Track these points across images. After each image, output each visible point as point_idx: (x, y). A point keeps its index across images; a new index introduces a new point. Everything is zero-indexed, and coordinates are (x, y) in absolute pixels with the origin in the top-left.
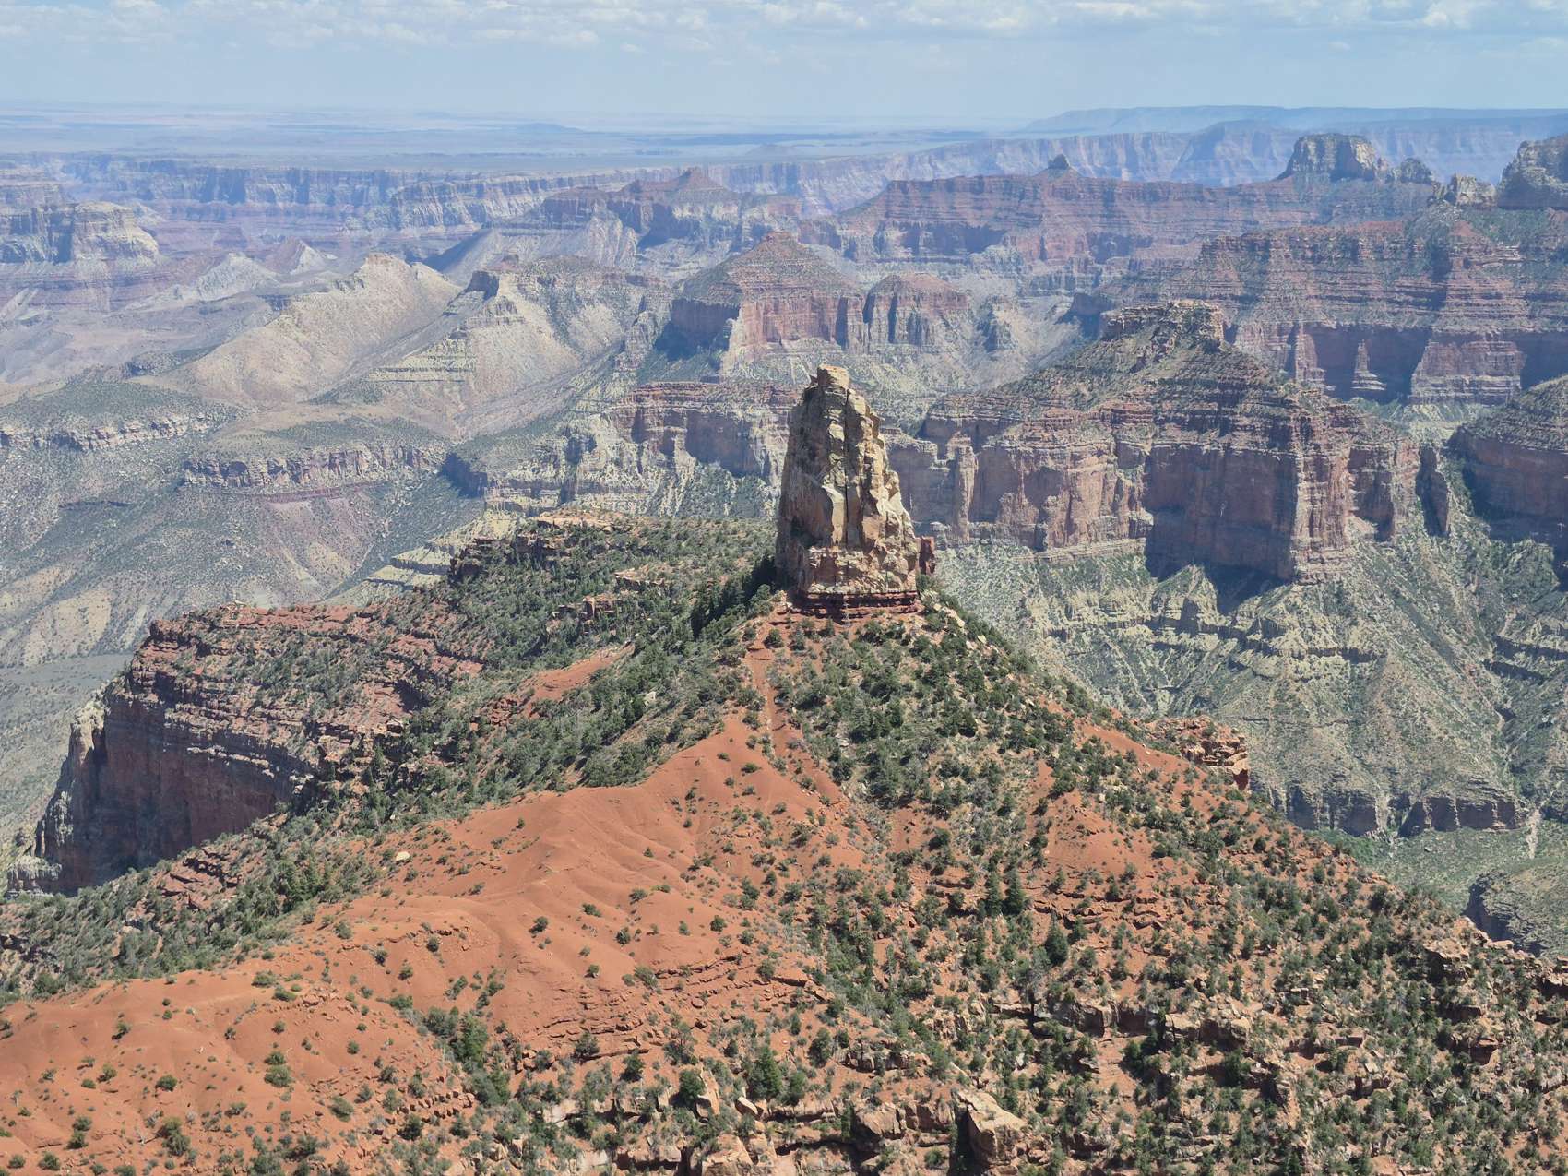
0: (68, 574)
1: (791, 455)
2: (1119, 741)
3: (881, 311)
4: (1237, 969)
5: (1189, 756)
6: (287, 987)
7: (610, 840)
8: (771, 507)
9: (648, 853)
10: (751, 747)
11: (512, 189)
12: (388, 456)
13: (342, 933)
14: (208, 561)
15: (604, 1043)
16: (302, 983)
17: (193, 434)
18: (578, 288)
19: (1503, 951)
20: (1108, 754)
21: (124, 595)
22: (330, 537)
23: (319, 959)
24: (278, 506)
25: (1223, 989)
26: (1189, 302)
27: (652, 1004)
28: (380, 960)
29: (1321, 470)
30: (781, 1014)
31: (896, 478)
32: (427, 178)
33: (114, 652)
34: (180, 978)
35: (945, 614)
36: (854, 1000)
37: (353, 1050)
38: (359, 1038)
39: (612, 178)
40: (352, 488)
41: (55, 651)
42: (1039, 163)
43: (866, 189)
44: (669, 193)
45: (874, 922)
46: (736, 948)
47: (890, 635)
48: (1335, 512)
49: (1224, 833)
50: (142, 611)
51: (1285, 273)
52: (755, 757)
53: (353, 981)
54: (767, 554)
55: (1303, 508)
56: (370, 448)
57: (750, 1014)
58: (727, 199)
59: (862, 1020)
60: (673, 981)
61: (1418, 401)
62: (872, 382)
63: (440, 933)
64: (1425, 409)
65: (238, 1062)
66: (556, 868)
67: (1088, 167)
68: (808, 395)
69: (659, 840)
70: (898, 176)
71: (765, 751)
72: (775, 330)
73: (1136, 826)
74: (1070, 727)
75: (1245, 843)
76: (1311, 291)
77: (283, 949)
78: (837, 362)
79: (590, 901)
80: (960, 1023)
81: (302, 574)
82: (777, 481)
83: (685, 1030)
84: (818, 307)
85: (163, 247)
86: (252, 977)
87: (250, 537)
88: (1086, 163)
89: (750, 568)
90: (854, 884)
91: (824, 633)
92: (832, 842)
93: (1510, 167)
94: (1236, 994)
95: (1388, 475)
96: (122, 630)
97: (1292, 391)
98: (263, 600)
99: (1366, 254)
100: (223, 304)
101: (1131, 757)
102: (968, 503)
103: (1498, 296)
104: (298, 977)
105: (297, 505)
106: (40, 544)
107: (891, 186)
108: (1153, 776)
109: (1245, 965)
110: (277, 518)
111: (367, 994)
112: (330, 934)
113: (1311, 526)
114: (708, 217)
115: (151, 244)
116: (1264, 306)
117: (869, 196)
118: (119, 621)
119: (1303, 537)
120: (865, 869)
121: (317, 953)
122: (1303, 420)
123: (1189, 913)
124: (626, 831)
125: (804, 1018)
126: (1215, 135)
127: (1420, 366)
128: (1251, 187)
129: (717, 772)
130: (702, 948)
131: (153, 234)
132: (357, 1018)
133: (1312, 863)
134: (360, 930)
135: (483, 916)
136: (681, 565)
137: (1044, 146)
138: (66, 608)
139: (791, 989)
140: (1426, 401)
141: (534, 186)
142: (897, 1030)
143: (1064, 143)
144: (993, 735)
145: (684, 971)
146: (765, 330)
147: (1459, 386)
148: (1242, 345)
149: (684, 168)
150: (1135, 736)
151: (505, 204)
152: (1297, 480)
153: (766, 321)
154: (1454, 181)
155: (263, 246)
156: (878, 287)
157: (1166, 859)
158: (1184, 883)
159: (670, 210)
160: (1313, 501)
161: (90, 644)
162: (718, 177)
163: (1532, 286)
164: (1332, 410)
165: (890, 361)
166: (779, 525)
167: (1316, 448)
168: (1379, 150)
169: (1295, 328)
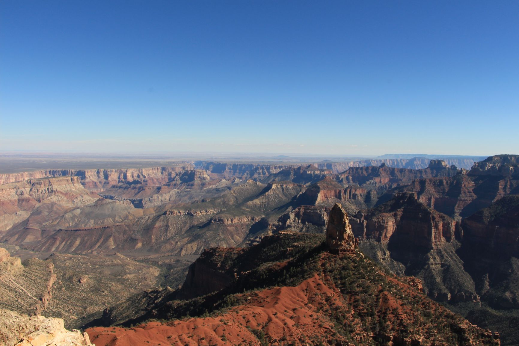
0: (190, 239)
1: (329, 221)
2: (396, 281)
3: (348, 192)
4: (419, 329)
5: (410, 284)
6: (226, 322)
7: (291, 297)
8: (325, 231)
9: (298, 300)
10: (319, 280)
11: (275, 168)
12: (250, 218)
13: (237, 312)
14: (215, 238)
15: (288, 338)
16: (229, 321)
17: (214, 213)
18: (288, 187)
19: (474, 327)
20: (393, 284)
21: (199, 244)
22: (238, 234)
23: (232, 317)
24: (228, 228)
25: (416, 333)
26: (410, 192)
27: (298, 331)
28: (244, 318)
29: (436, 227)
30: (324, 335)
31: (351, 226)
32: (260, 165)
33: (197, 254)
34: (206, 319)
35: (359, 254)
36: (339, 332)
37: (238, 335)
38: (240, 333)
39: (296, 166)
40: (242, 225)
41: (187, 254)
42: (379, 164)
43: (345, 169)
44: (306, 169)
45: (344, 316)
46: (316, 321)
47: (349, 258)
48: (439, 236)
49: (416, 301)
50: (203, 247)
51: (429, 187)
52: (320, 282)
53: (239, 322)
54: (324, 241)
55: (433, 234)
56: (246, 217)
57: (318, 334)
58: (318, 170)
59: (341, 337)
60: (302, 327)
61: (456, 213)
62: (346, 207)
63: (256, 314)
64: (457, 215)
65: (217, 336)
66: (279, 302)
67: (389, 165)
68: (333, 209)
69: (300, 298)
70: (352, 166)
71: (322, 281)
72: (327, 196)
73: (398, 299)
74: (385, 277)
75: (420, 303)
76: (434, 190)
77: (225, 314)
78: (339, 203)
79: (286, 309)
80: (361, 338)
81: (233, 241)
82: (326, 226)
83: (304, 337)
84: (335, 192)
85: (210, 178)
86: (220, 320)
87: (223, 234)
88: (389, 164)
89: (320, 243)
90: (339, 309)
91: (335, 257)
92: (335, 300)
93: (473, 167)
94: (418, 334)
95: (450, 228)
96: (199, 250)
97: (430, 210)
98: (225, 246)
99: (445, 183)
100: (221, 189)
101: (398, 284)
102: (365, 231)
103: (471, 192)
104: (228, 320)
105: (232, 228)
106: (184, 234)
107: (350, 168)
108: (402, 289)
109: (421, 328)
110: (228, 230)
111: (241, 324)
112: (235, 313)
113: (435, 238)
114: (314, 173)
115: (208, 178)
116: (424, 193)
117: (346, 170)
118: (198, 249)
119: (433, 240)
120: (342, 306)
121: (232, 316)
122: (433, 217)
123: (409, 317)
124: (294, 296)
125: (328, 336)
126: (414, 159)
127: (456, 206)
129: (313, 285)
130: (308, 320)
131: (209, 175)
132: (239, 329)
133: (434, 307)
134: (241, 312)
135: (265, 311)
136: (306, 242)
137: (380, 161)
138: (189, 246)
139: (326, 330)
141: (280, 167)
142: (348, 339)
143: (384, 160)
144: (369, 279)
145: (304, 325)
146: (325, 195)
148: (421, 201)
149: (309, 164)
150: (399, 280)
151: (274, 171)
152: (432, 228)
153: (325, 194)
154: (461, 170)
155: (228, 178)
156: (347, 188)
157: (405, 306)
158: (408, 311)
159: (306, 172)
160: (436, 233)
161: (193, 253)
162: (316, 166)
164: (438, 214)
165: (350, 202)
166: (327, 235)
167: (436, 222)
168: (447, 163)
169: (431, 198)
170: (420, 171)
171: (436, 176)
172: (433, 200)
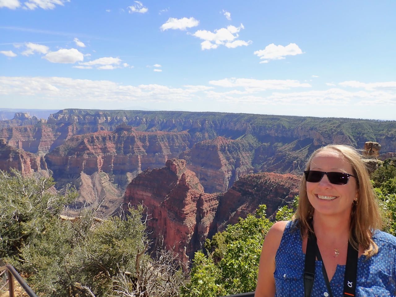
29: (25, 162)
48: (28, 168)
51: (15, 133)
61: (40, 151)
64: (41, 152)
76: (20, 136)
93: (49, 117)
95: (36, 162)
97: (19, 151)
99: (29, 130)
103: (50, 135)
116: (12, 138)
122: (21, 155)
127: (39, 146)
128: (8, 120)
140: (41, 151)
147: (46, 148)
148: (10, 144)
152: (21, 164)
154: (41, 120)
160: (25, 167)
163: (54, 134)
164: (26, 153)
167: (24, 159)
168: (29, 115)
169: (18, 141)
170: (7, 122)
171: (21, 125)
172: (20, 144)
